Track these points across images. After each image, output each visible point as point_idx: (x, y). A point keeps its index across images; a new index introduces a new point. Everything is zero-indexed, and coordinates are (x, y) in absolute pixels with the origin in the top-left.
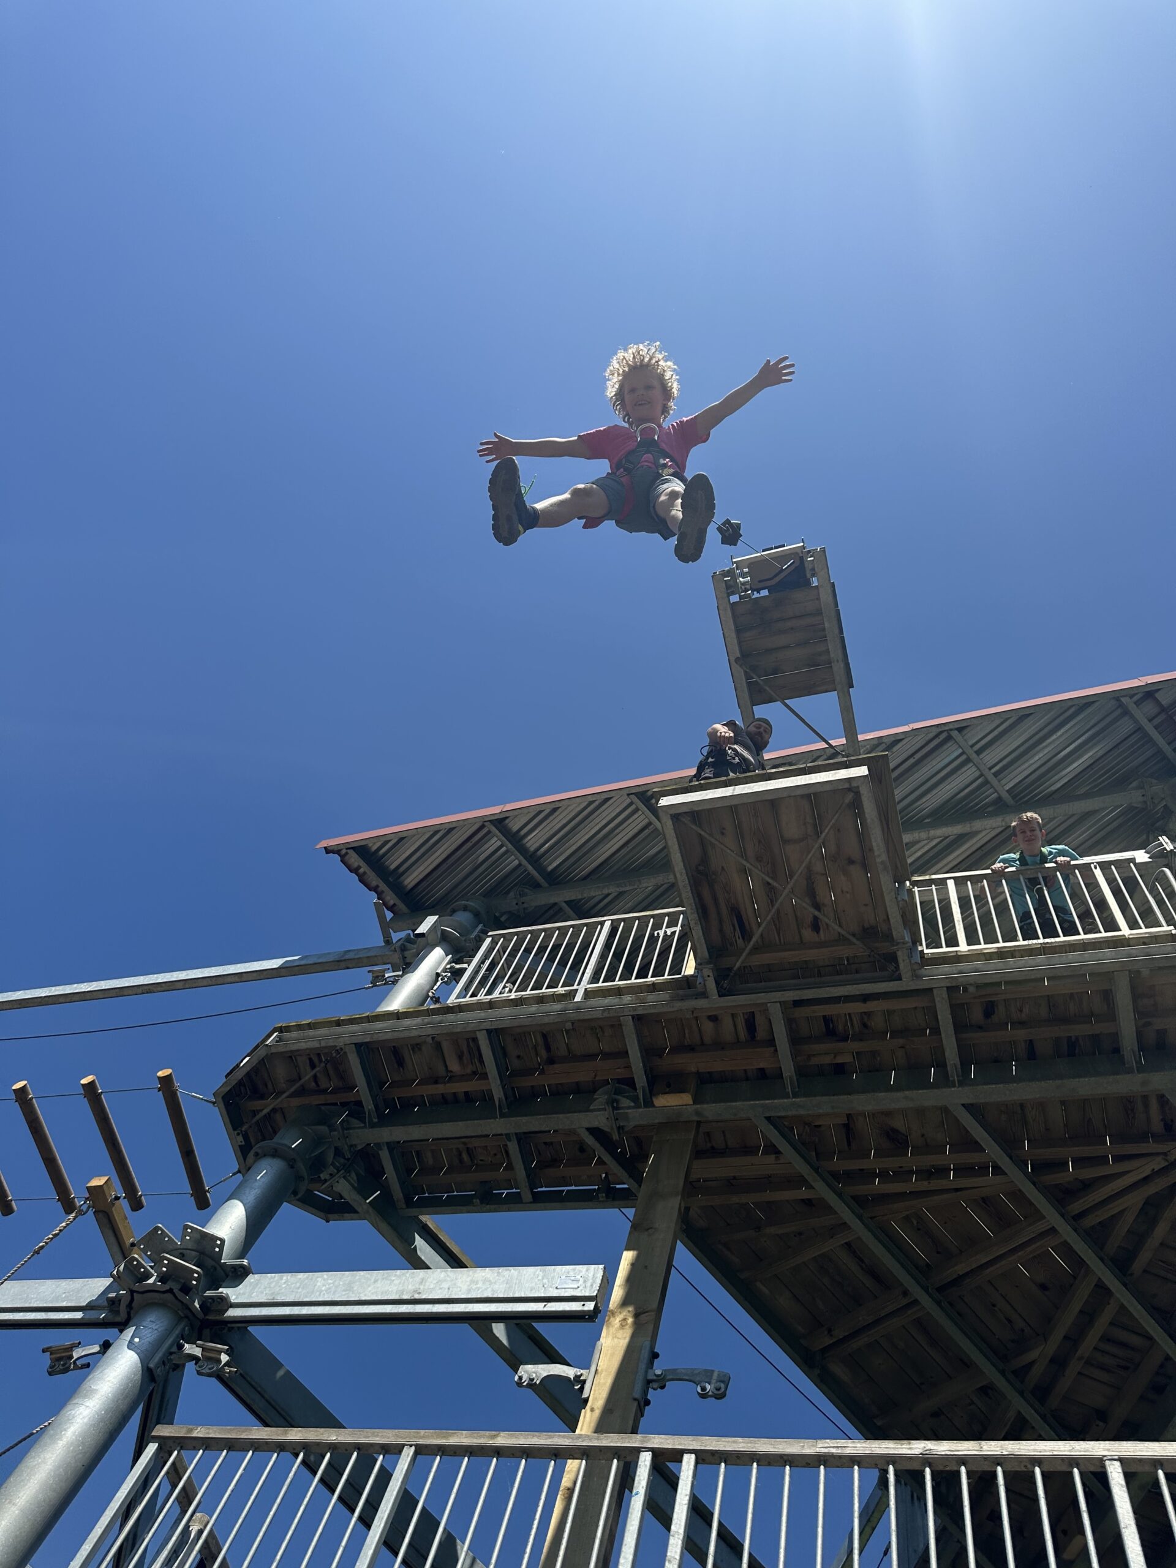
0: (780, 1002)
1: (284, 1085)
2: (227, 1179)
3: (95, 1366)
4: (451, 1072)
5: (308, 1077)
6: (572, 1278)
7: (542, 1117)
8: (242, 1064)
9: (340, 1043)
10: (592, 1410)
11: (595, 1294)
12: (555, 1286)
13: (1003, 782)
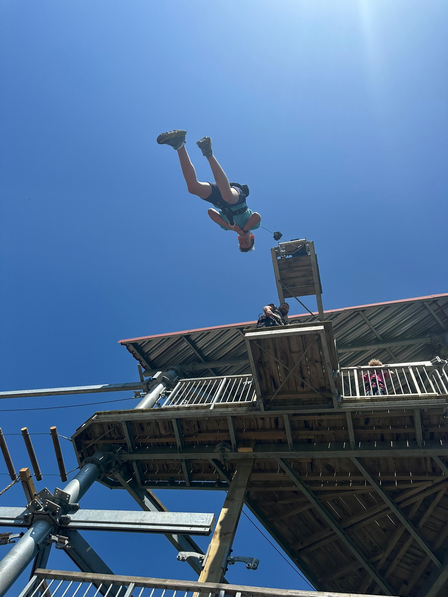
0: (288, 414)
1: (98, 435)
2: (74, 470)
3: (17, 542)
4: (162, 434)
5: (107, 433)
6: (202, 518)
7: (195, 454)
8: (82, 427)
9: (120, 421)
10: (205, 571)
11: (210, 525)
12: (195, 521)
13: (379, 331)
